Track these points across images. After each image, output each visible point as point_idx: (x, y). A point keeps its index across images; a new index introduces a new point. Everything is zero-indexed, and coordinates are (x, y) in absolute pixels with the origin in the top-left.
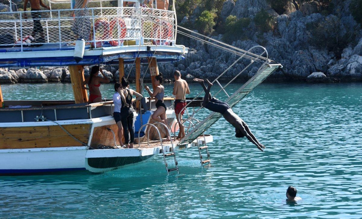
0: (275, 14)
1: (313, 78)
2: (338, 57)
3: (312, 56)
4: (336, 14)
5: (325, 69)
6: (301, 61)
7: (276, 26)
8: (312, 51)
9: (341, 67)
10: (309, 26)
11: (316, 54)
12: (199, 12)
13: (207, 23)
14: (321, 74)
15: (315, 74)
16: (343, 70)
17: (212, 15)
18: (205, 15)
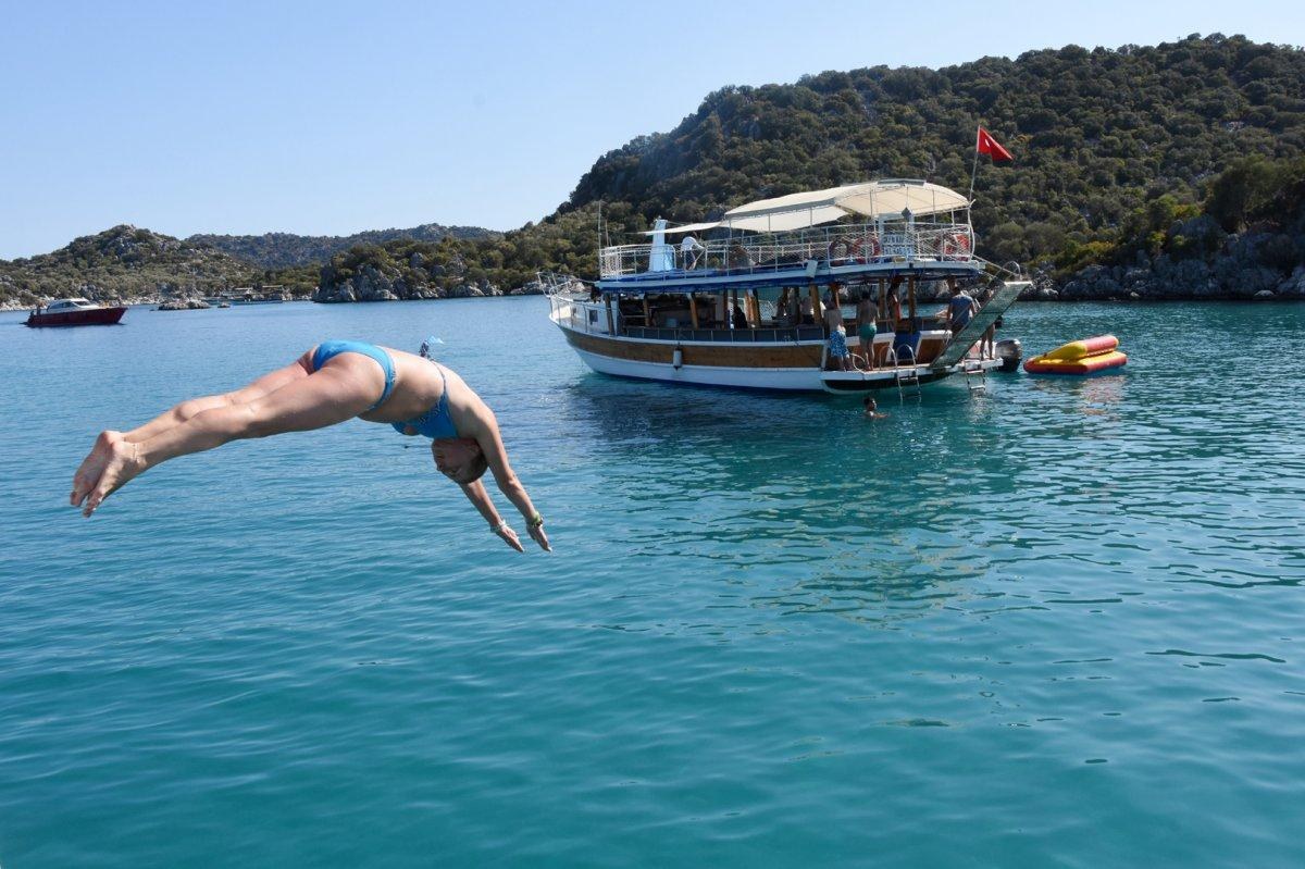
0: (1225, 233)
1: (1260, 296)
2: (1289, 275)
3: (1260, 273)
4: (1287, 233)
5: (1274, 288)
6: (1249, 280)
7: (1226, 245)
8: (1261, 270)
9: (1291, 285)
10: (1259, 246)
11: (1265, 272)
12: (1147, 233)
13: (1155, 243)
14: (1268, 292)
15: (1263, 292)
16: (1293, 288)
17: (1160, 235)
18: (1153, 236)
